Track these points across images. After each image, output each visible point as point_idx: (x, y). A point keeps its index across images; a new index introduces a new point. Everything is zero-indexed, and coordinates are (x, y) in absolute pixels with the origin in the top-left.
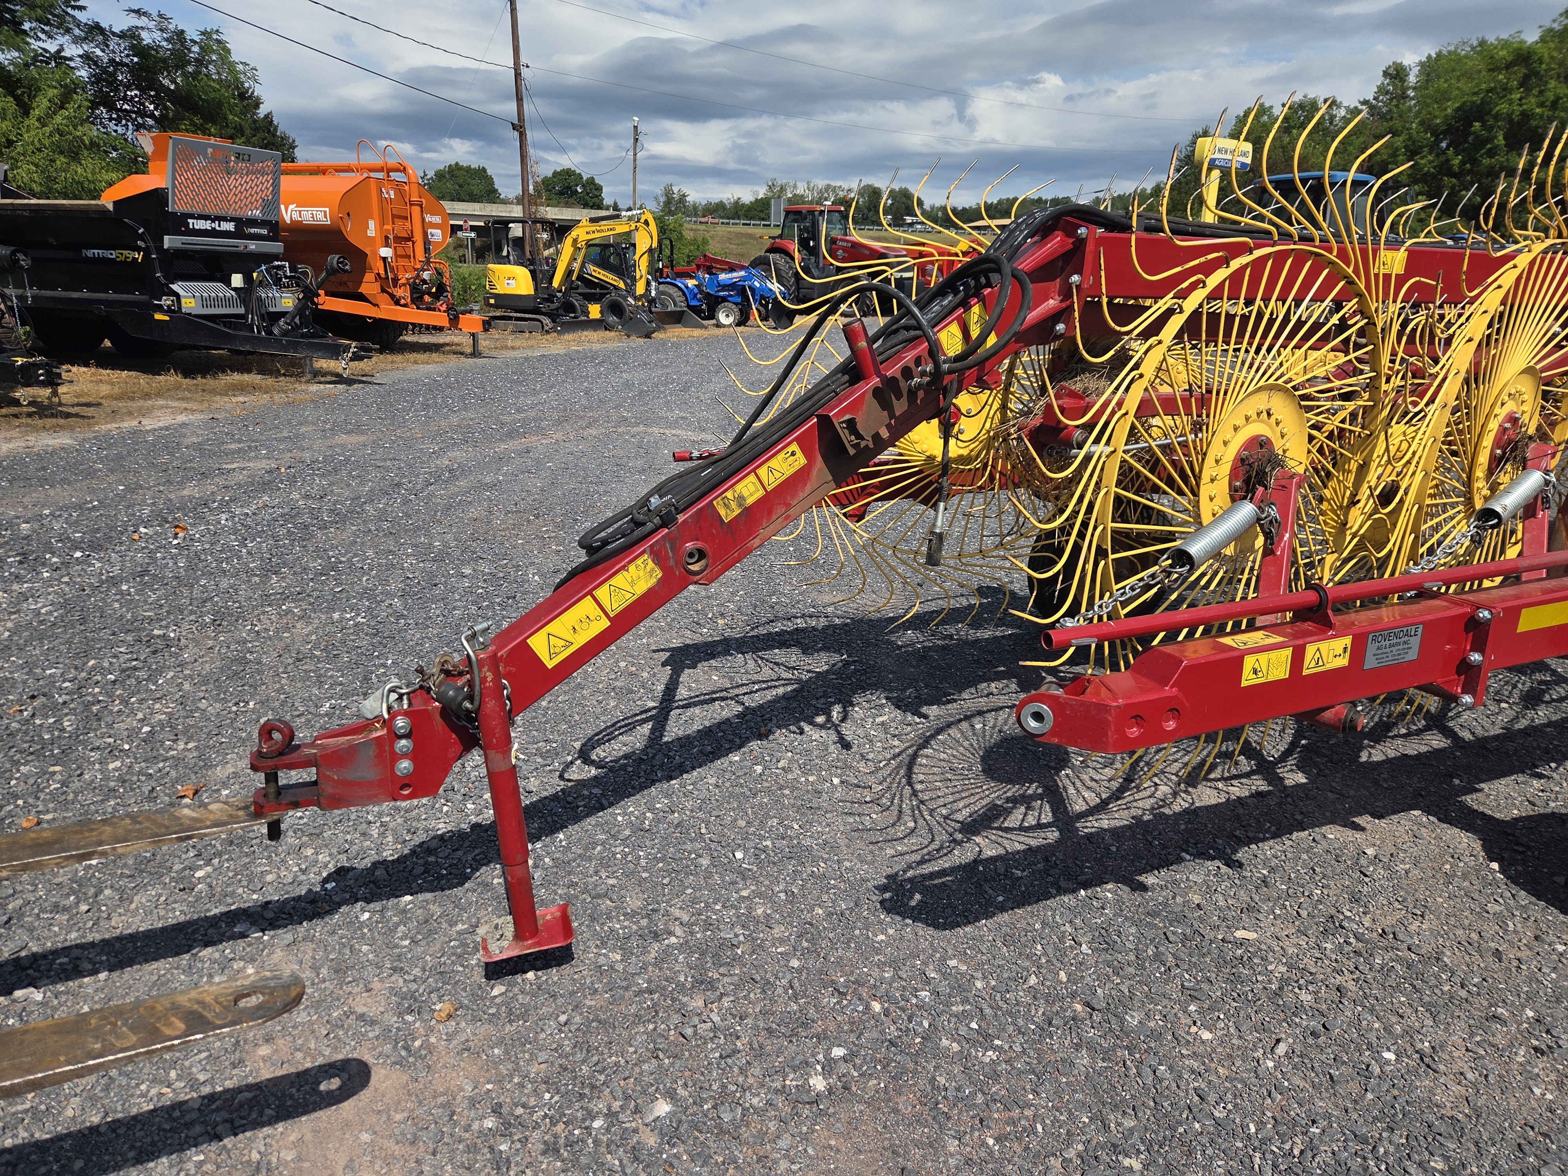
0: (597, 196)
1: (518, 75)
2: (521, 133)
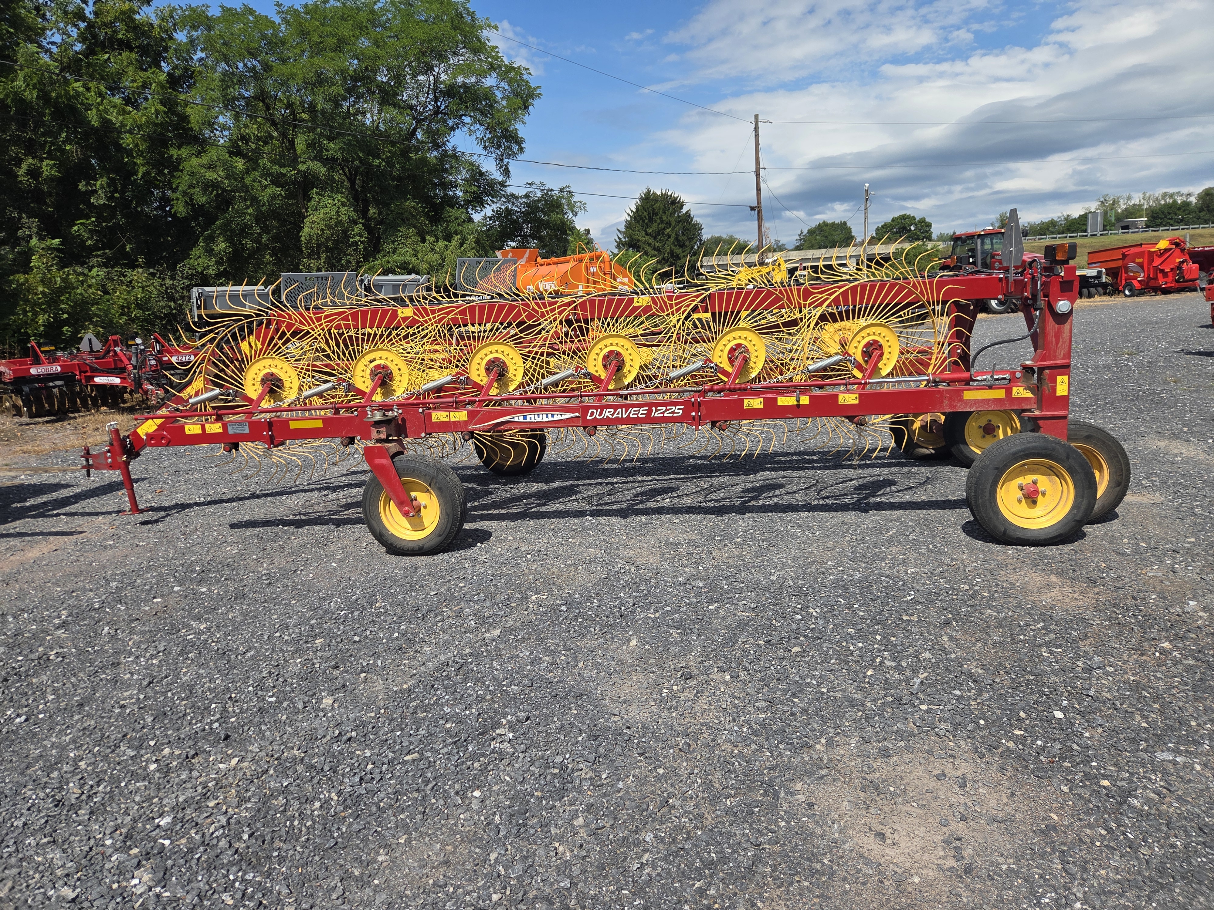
0: (927, 232)
1: (758, 175)
2: (759, 212)
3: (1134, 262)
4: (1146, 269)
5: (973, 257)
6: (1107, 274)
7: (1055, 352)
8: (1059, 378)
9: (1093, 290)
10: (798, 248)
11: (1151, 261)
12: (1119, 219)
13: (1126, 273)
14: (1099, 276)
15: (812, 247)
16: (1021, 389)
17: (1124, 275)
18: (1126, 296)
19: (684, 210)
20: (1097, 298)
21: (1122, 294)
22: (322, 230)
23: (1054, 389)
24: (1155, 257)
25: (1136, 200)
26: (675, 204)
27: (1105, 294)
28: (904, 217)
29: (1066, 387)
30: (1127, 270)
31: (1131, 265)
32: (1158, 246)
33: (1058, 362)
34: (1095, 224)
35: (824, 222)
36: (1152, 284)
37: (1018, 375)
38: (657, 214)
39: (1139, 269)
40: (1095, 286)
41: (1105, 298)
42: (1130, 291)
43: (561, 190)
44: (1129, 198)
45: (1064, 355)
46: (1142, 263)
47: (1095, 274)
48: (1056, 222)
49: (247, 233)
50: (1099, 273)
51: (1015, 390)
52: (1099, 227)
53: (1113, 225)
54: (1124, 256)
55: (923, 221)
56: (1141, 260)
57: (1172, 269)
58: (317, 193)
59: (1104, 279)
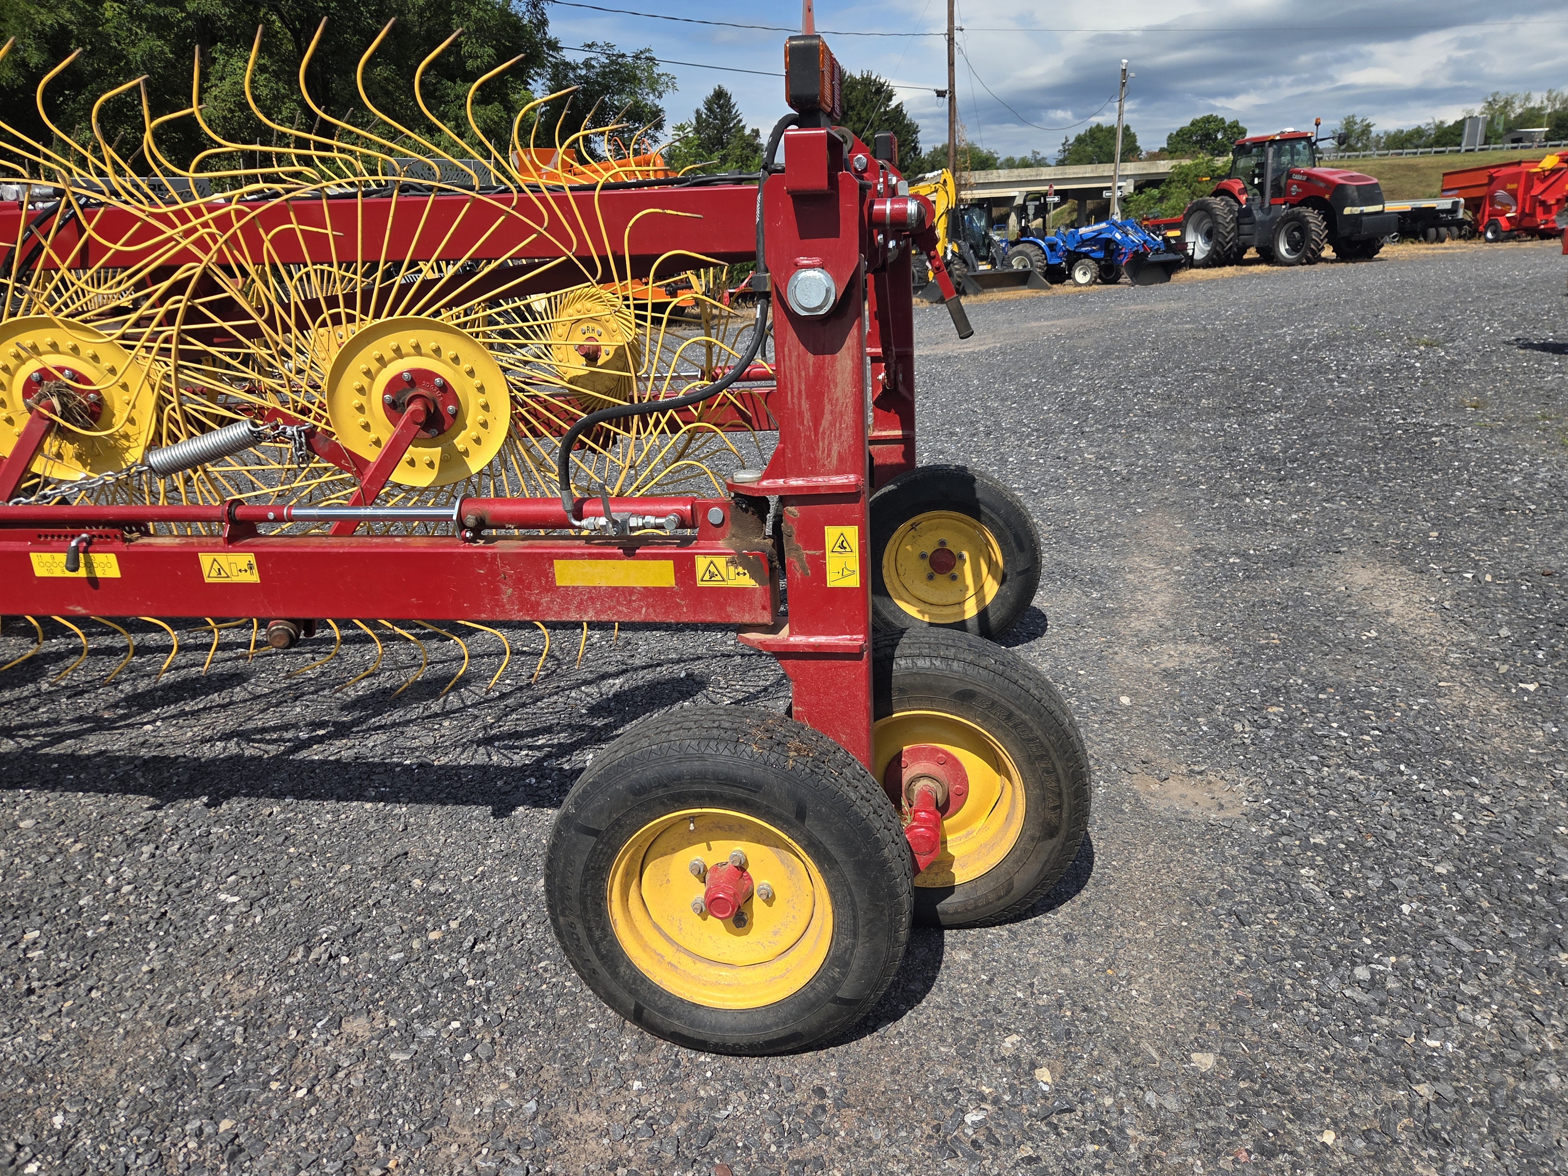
1: (951, 41)
2: (950, 99)
3: (1504, 189)
4: (1520, 201)
5: (1259, 176)
6: (1467, 207)
7: (812, 447)
8: (832, 534)
9: (1443, 230)
10: (1061, 163)
11: (1529, 187)
12: (1510, 128)
13: (1491, 205)
14: (1454, 210)
15: (1079, 162)
16: (721, 562)
17: (1488, 209)
18: (1488, 241)
19: (893, 103)
20: (1447, 243)
21: (1483, 239)
22: (231, 111)
23: (819, 567)
24: (1536, 181)
25: (1536, 102)
26: (882, 93)
27: (1460, 237)
28: (1208, 120)
29: (853, 561)
30: (1493, 200)
31: (1500, 193)
32: (1541, 165)
33: (820, 480)
34: (1473, 135)
35: (1098, 125)
36: (1526, 223)
37: (715, 515)
38: (852, 108)
39: (1510, 200)
40: (1448, 225)
41: (1461, 243)
42: (1493, 232)
43: (637, 57)
44: (1528, 98)
45: (841, 458)
46: (1516, 190)
47: (1449, 206)
48: (1423, 131)
49: (126, 116)
50: (1455, 204)
51: (701, 563)
52: (1480, 138)
53: (1499, 137)
54: (1492, 179)
55: (1235, 125)
56: (1514, 186)
57: (1558, 201)
58: (221, 52)
59: (1461, 215)
